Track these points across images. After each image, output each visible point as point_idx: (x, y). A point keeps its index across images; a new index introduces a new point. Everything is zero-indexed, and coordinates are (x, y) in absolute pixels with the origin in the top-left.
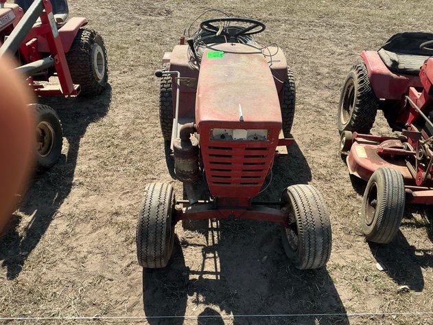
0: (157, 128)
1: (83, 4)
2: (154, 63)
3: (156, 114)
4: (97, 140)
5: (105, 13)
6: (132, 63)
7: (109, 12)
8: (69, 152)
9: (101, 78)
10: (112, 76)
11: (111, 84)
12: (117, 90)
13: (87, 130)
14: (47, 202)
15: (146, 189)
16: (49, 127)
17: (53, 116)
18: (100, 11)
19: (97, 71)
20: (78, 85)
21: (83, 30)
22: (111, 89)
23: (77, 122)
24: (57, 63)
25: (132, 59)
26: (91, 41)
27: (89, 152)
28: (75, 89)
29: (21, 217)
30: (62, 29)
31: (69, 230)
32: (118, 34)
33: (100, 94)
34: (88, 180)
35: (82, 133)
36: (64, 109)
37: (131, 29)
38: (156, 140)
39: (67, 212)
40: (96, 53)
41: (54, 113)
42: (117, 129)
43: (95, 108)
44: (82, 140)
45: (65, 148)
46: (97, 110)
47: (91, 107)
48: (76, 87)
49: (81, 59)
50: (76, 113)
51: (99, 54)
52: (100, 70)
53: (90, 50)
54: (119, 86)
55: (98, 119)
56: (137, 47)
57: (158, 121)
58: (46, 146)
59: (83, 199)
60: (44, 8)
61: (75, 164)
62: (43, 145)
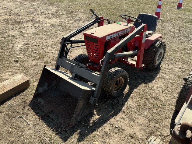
0: (174, 100)
1: (166, 25)
2: (189, 63)
3: (177, 91)
4: (141, 93)
5: (175, 31)
6: (177, 59)
7: (177, 31)
8: (127, 93)
9: (157, 64)
10: (163, 64)
11: (161, 67)
12: (163, 71)
13: (140, 86)
14: (107, 113)
15: (149, 140)
16: (123, 80)
17: (127, 76)
18: (172, 30)
19: (157, 60)
20: (144, 65)
21: (158, 40)
22: (160, 69)
23: (137, 80)
24: (138, 54)
25: (178, 57)
26: (160, 47)
27: (135, 97)
28: (142, 66)
29: (94, 114)
30: (149, 38)
31: (109, 132)
32: (176, 43)
33: (154, 71)
34: (128, 111)
35: (136, 86)
36: (134, 72)
37: (184, 42)
38: (171, 106)
39: (112, 123)
40: (160, 52)
41: (127, 75)
42: (153, 92)
43: (148, 76)
44: (135, 90)
45: (126, 91)
46: (148, 78)
47: (146, 75)
48: (143, 65)
49: (151, 53)
50: (138, 76)
51: (161, 53)
52: (158, 60)
53: (158, 50)
54: (165, 69)
55: (147, 83)
56: (183, 52)
57: (177, 96)
58: (118, 87)
59: (122, 120)
60: (143, 29)
61: (126, 101)
62: (117, 87)
